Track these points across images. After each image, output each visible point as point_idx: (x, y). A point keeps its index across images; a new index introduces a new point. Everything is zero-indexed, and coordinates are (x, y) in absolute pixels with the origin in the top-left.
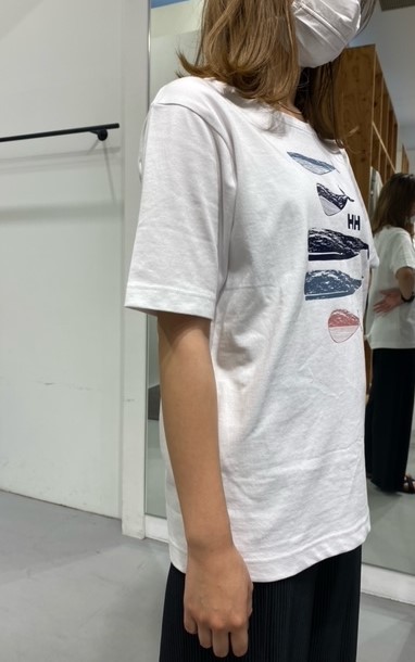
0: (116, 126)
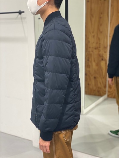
0: (23, 12)
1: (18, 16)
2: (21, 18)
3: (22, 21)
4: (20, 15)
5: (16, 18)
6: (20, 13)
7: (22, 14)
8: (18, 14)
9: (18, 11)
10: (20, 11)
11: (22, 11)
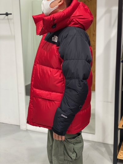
0: (11, 14)
1: (5, 17)
2: (8, 19)
3: (9, 22)
4: (6, 17)
5: (4, 19)
6: (7, 14)
7: (9, 15)
8: (5, 15)
9: (5, 13)
10: (7, 13)
11: (9, 13)
